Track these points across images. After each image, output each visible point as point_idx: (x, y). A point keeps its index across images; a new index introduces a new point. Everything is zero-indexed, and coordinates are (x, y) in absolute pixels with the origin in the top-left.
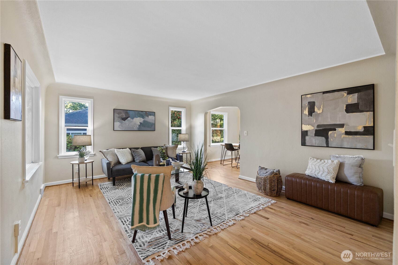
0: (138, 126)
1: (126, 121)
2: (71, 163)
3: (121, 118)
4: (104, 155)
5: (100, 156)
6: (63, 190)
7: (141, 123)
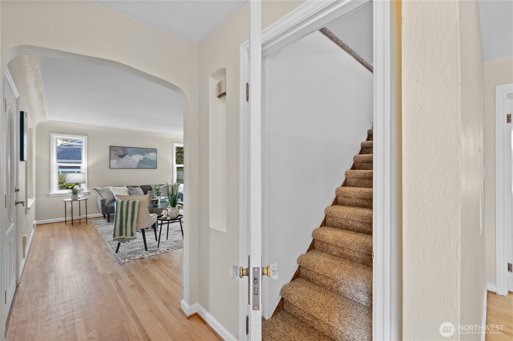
0: (137, 164)
1: (124, 158)
2: (64, 201)
3: (118, 155)
4: (98, 193)
5: (94, 194)
6: (56, 227)
7: (140, 161)
